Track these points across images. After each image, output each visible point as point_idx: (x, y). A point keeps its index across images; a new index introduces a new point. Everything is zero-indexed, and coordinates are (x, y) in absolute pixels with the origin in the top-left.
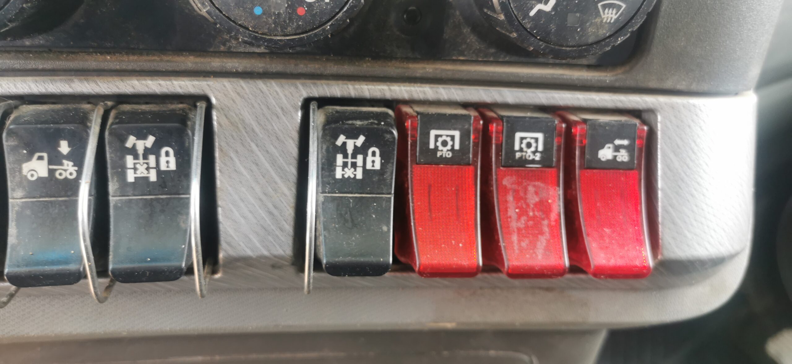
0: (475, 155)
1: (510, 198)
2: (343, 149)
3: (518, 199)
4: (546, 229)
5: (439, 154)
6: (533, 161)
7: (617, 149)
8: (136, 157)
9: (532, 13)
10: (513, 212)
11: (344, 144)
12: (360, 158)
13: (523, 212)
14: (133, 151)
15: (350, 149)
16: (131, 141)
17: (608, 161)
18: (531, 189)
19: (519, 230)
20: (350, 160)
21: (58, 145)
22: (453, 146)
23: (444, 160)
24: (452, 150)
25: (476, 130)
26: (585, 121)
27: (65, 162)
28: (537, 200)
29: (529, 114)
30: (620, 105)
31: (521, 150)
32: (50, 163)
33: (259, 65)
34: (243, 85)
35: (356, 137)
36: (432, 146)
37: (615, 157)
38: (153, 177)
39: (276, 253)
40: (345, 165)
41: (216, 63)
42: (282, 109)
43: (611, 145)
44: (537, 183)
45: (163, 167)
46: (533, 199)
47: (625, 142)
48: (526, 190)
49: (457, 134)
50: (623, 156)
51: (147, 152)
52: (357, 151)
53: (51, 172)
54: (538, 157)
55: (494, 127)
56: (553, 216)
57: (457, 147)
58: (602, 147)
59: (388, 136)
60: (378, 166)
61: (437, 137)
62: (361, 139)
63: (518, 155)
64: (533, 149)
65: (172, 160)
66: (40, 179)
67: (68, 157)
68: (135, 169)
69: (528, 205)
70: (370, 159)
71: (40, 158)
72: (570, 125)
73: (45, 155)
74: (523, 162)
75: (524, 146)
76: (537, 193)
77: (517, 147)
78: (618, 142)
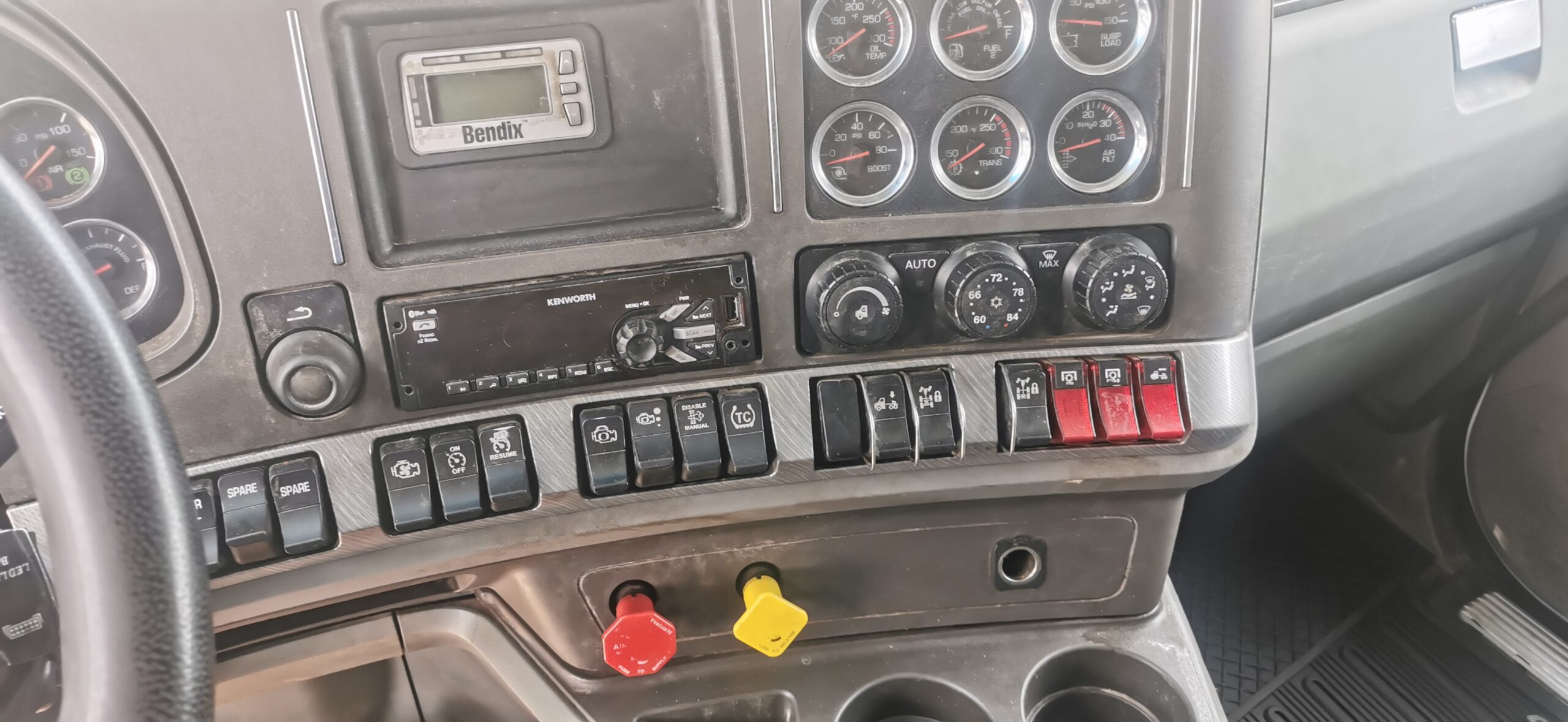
0: (1086, 383)
1: (1106, 403)
2: (1019, 385)
3: (1110, 403)
4: (1126, 417)
5: (1067, 383)
6: (1116, 383)
7: (1160, 373)
8: (924, 397)
9: (1107, 315)
10: (1108, 409)
11: (1020, 382)
12: (1028, 388)
13: (1114, 409)
14: (922, 394)
15: (1023, 385)
16: (922, 389)
17: (1156, 380)
18: (1117, 397)
19: (1113, 418)
20: (1023, 390)
21: (890, 394)
22: (1074, 379)
23: (1070, 387)
24: (1074, 381)
25: (1085, 370)
26: (1141, 360)
27: (893, 401)
28: (1121, 403)
29: (1111, 359)
30: (1160, 350)
31: (1109, 378)
32: (886, 402)
33: (973, 348)
34: (967, 358)
35: (1026, 378)
36: (1063, 380)
37: (1160, 377)
38: (932, 405)
39: (990, 440)
40: (1021, 393)
41: (953, 348)
42: (986, 367)
43: (1157, 372)
44: (1119, 394)
45: (936, 401)
46: (1118, 402)
47: (1165, 369)
48: (1114, 398)
49: (1075, 373)
50: (1164, 377)
51: (929, 394)
52: (1026, 385)
53: (887, 406)
54: (1118, 381)
55: (1094, 368)
56: (1130, 410)
57: (1076, 379)
58: (1152, 373)
59: (1041, 377)
60: (1037, 392)
61: (1065, 375)
62: (1028, 380)
63: (1108, 381)
64: (1115, 377)
65: (940, 397)
66: (882, 410)
67: (894, 399)
68: (924, 402)
69: (1116, 406)
70: (1033, 388)
71: (882, 400)
72: (1134, 363)
73: (884, 399)
74: (1111, 384)
75: (1110, 376)
76: (1120, 399)
77: (1107, 377)
78: (1160, 369)
